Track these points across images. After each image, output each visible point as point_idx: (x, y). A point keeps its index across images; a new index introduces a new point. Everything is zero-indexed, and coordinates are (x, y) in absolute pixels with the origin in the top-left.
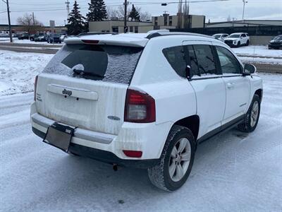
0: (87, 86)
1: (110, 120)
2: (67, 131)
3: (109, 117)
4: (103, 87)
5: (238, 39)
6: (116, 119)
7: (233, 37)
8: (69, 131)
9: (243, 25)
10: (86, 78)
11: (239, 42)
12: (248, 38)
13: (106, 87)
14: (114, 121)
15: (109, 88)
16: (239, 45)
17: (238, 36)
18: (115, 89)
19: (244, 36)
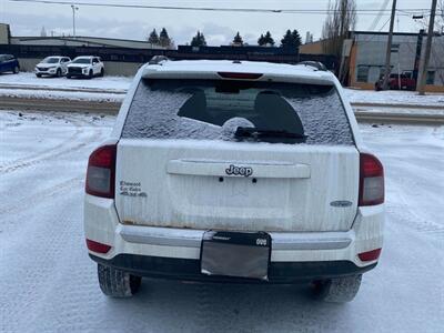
0: (284, 156)
1: (334, 208)
2: (259, 241)
3: (332, 204)
4: (317, 153)
5: (89, 66)
6: (344, 204)
7: (78, 62)
8: (264, 242)
9: (80, 44)
10: (272, 142)
11: (91, 70)
12: (101, 64)
13: (323, 154)
14: (342, 209)
15: (329, 154)
16: (91, 76)
17: (87, 62)
18: (340, 155)
19: (95, 60)
